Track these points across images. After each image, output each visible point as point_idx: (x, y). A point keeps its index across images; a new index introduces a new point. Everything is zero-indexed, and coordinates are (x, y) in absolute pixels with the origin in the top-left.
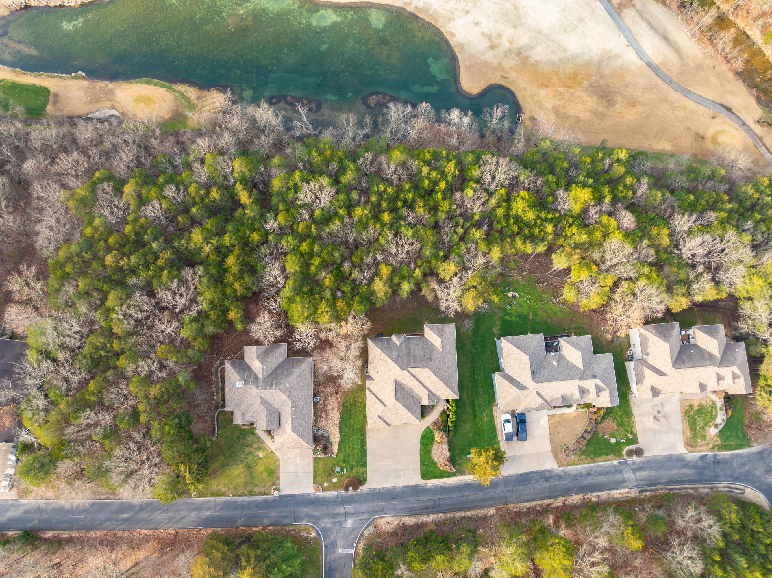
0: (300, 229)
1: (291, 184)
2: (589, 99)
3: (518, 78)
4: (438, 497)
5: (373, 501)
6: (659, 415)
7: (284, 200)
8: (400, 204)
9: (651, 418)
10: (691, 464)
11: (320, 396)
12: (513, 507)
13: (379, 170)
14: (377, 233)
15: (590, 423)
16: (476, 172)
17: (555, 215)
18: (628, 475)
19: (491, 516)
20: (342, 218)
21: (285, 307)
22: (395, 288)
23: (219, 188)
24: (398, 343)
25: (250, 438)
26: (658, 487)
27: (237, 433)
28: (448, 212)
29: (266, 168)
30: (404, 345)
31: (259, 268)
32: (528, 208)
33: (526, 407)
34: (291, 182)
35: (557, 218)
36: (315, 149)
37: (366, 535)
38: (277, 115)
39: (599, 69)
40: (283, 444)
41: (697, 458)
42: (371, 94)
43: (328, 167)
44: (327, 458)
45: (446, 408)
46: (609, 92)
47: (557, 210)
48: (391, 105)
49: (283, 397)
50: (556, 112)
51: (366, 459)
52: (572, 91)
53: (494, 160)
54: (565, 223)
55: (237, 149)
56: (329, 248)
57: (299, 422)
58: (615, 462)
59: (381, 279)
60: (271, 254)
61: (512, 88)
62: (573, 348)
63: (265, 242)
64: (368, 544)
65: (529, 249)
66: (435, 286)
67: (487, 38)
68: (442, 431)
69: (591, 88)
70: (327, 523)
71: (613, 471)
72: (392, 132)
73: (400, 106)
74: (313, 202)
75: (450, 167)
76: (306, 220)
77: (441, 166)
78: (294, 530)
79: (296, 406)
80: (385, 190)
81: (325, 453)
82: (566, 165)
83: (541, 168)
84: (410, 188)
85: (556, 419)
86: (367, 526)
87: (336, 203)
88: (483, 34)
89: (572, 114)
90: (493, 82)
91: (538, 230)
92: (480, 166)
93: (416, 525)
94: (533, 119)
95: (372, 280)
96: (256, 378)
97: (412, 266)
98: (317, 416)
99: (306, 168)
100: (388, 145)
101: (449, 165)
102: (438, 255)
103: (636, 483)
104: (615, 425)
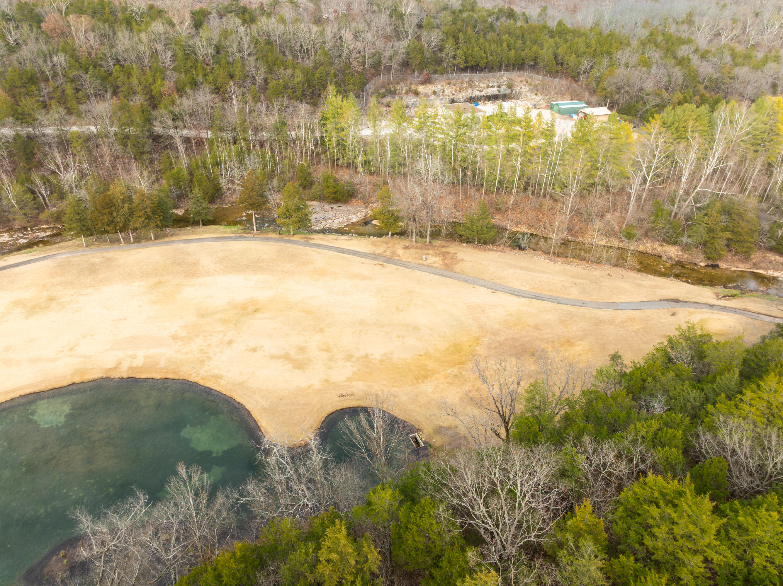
3: (370, 386)
39: (482, 328)
46: (522, 345)
67: (282, 360)
69: (493, 352)
88: (273, 357)
90: (330, 410)
94: (442, 430)
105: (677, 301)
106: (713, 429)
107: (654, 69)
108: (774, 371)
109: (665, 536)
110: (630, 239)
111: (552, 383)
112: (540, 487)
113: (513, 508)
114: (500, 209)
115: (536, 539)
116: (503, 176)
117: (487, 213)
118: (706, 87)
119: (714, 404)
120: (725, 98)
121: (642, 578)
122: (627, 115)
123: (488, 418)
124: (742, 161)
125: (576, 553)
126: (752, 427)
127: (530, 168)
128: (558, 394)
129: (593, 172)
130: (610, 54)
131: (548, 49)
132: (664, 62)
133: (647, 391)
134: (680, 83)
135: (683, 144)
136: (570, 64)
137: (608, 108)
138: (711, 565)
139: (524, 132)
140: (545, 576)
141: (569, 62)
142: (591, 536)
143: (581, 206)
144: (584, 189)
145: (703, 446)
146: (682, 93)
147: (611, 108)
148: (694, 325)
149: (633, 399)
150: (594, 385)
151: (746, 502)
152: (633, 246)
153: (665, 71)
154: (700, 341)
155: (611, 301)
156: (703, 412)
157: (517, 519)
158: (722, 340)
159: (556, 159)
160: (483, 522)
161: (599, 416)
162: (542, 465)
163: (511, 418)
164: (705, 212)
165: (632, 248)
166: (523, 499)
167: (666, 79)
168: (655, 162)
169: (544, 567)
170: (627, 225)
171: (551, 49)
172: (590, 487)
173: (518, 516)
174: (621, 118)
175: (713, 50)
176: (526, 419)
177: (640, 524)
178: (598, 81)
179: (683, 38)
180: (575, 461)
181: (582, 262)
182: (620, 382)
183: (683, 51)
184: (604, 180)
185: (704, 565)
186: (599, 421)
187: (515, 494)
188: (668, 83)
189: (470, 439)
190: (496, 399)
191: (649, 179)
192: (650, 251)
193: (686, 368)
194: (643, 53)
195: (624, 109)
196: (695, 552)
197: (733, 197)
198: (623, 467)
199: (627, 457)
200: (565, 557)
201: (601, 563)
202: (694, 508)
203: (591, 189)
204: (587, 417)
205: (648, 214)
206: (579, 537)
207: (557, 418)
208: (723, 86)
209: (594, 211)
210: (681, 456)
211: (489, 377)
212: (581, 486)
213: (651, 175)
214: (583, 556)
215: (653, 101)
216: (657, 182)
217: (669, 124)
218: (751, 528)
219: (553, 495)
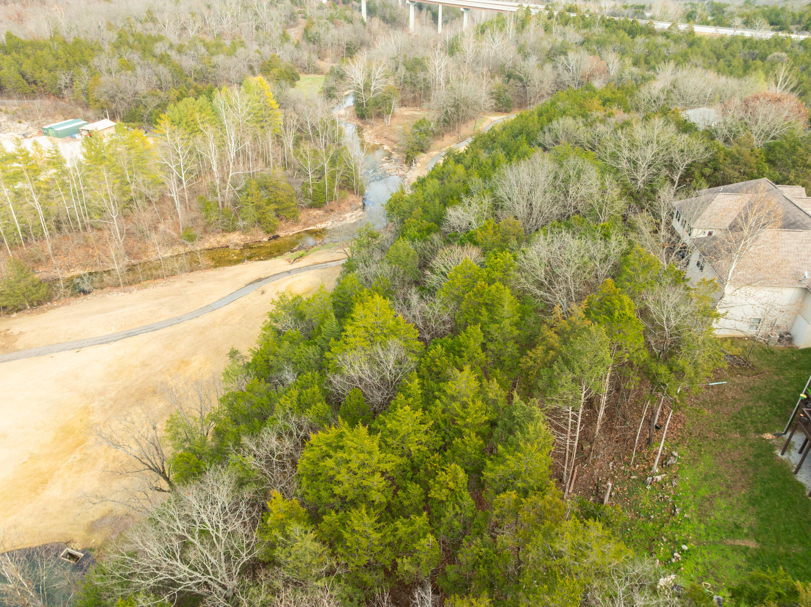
105: (260, 280)
106: (338, 370)
107: (139, 70)
108: (357, 301)
109: (347, 476)
110: (193, 241)
111: (187, 410)
112: (227, 509)
113: (213, 545)
114: (39, 260)
115: (249, 557)
116: (24, 222)
117: (26, 270)
118: (195, 79)
119: (329, 350)
120: (217, 86)
121: (348, 522)
122: (133, 122)
123: (140, 480)
124: (255, 139)
125: (289, 542)
126: (363, 352)
127: (53, 204)
128: (198, 415)
129: (126, 188)
130: (86, 63)
131: (9, 68)
132: (146, 62)
133: (274, 368)
134: (170, 80)
135: (199, 137)
136: (46, 81)
137: (110, 119)
138: (388, 475)
139: (26, 167)
140: (274, 582)
141: (42, 79)
142: (293, 519)
143: (130, 226)
144: (125, 208)
145: (337, 388)
146: (176, 89)
147: (113, 118)
148: (283, 293)
149: (267, 382)
150: (227, 389)
151: (386, 411)
152: (198, 246)
153: (150, 71)
154: (295, 305)
155: (203, 306)
156: (325, 362)
157: (222, 553)
158: (310, 296)
159: (79, 186)
160: (191, 579)
161: (246, 413)
162: (218, 489)
163: (165, 465)
164: (246, 192)
165: (198, 249)
166: (217, 531)
167: (155, 78)
168: (181, 160)
169: (269, 575)
170: (183, 229)
171: (12, 68)
172: (270, 479)
173: (221, 549)
174: (128, 126)
175: (186, 43)
176: (180, 456)
177: (325, 481)
178: (86, 93)
179: (153, 35)
180: (245, 465)
181: (158, 281)
182: (248, 374)
183: (159, 48)
184: (140, 193)
185: (384, 478)
186: (248, 418)
187: (208, 532)
188: (159, 82)
189: (133, 513)
190: (140, 457)
191: (183, 179)
192: (215, 245)
193: (295, 333)
194: (121, 57)
195: (127, 116)
196: (373, 473)
197: (263, 173)
198: (288, 443)
199: (286, 434)
200: (281, 553)
201: (312, 534)
202: (355, 440)
203: (131, 206)
204: (236, 421)
205: (198, 212)
206: (284, 527)
207: (210, 438)
208: (210, 76)
209: (144, 226)
210: (327, 406)
211: (120, 440)
212: (263, 484)
213: (183, 174)
214: (296, 541)
215: (152, 103)
216: (192, 178)
217: (178, 121)
218: (398, 428)
219: (243, 508)
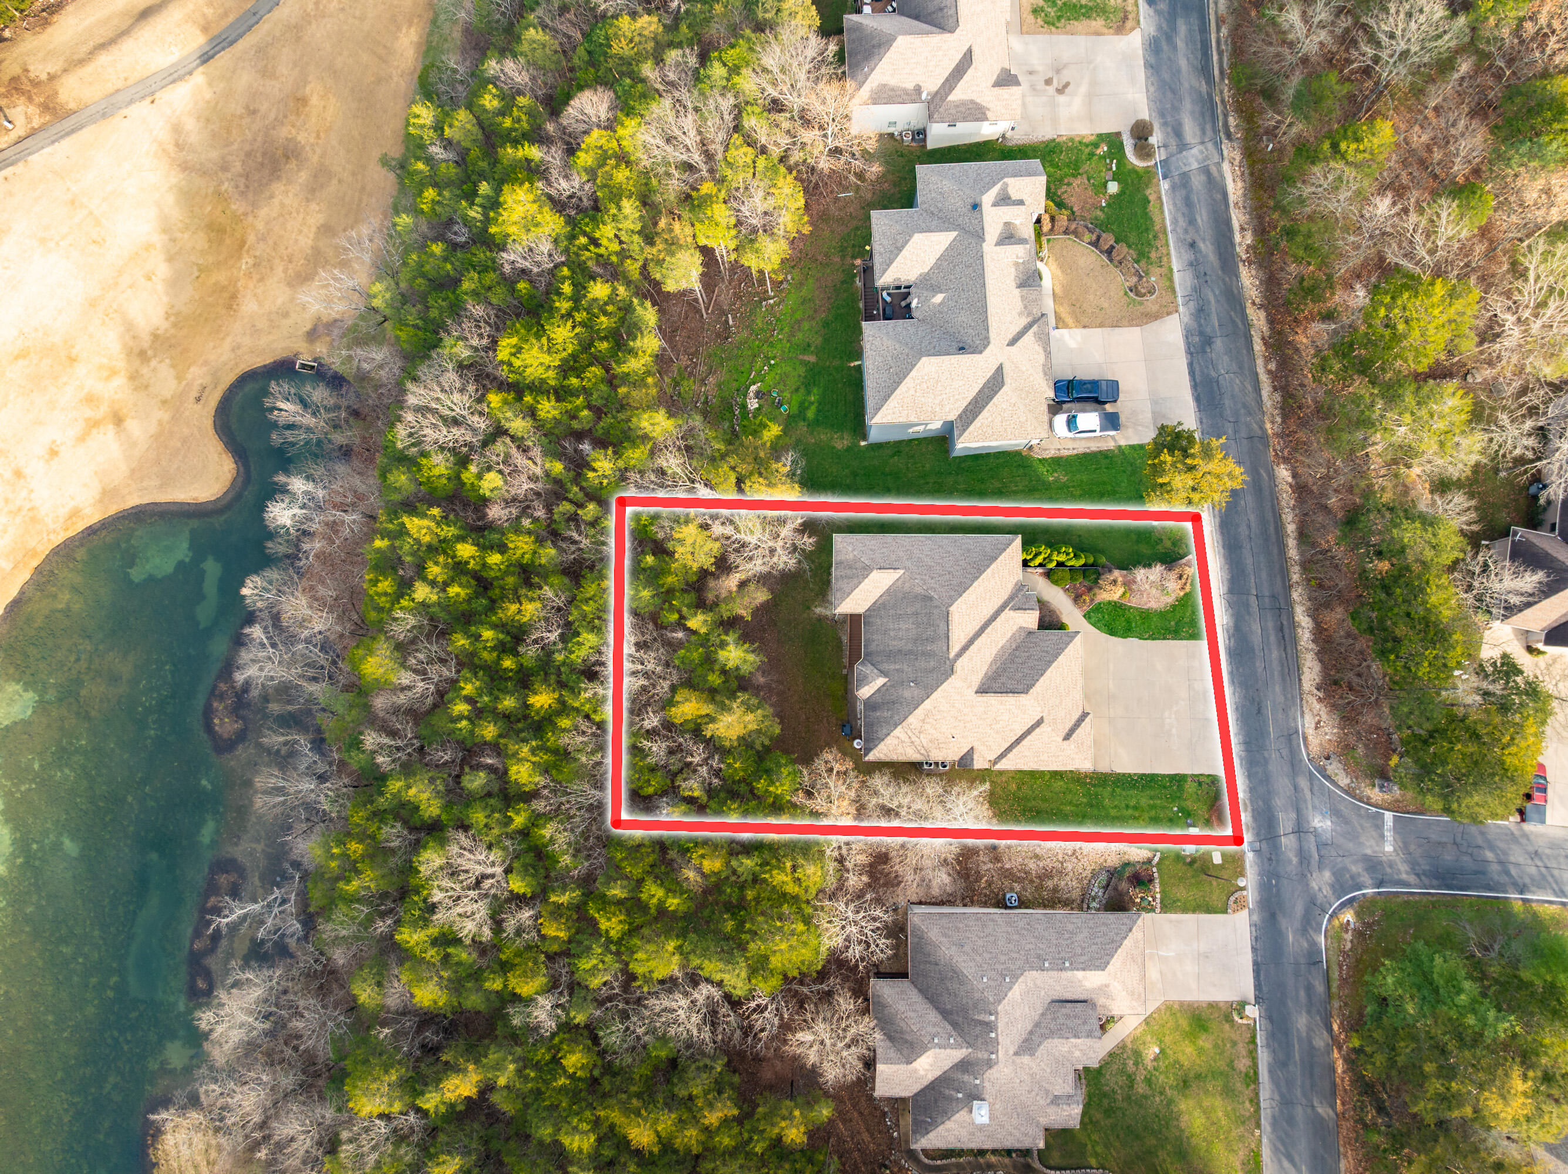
0: (562, 934)
1: (432, 954)
2: (276, 201)
3: (206, 363)
4: (1253, 601)
5: (1266, 761)
6: (1055, 81)
7: (476, 975)
8: (508, 663)
9: (1062, 99)
10: (1164, 25)
11: (1001, 889)
12: (1273, 422)
13: (415, 714)
14: (584, 725)
15: (1075, 233)
16: (439, 466)
17: (564, 278)
18: (1193, 159)
19: (1294, 477)
20: (537, 819)
21: (775, 982)
22: (734, 684)
23: (431, 1157)
24: (881, 681)
25: (1113, 1081)
26: (1218, 99)
27: (1098, 1116)
28: (540, 541)
29: (383, 1025)
30: (885, 666)
31: (663, 1054)
32: (544, 340)
33: (1041, 375)
34: (428, 956)
35: (573, 272)
36: (341, 885)
37: (1347, 781)
38: (236, 984)
39: (204, 173)
40: (1133, 994)
41: (1151, 12)
42: (209, 728)
43: (393, 851)
44: (1160, 876)
45: (1040, 570)
46: (264, 154)
47: (552, 272)
48: (240, 677)
49: (1016, 992)
50: (302, 278)
51: (1164, 776)
52: (251, 238)
53: (410, 417)
54: (587, 254)
55: (322, 1098)
56: (619, 856)
57: (1079, 951)
58: (1165, 186)
59: (712, 719)
60: (625, 1016)
61: (229, 378)
62: (904, 252)
63: (591, 1033)
64: (1372, 776)
65: (649, 343)
66: (731, 582)
67: (94, 431)
68: (1096, 581)
69: (250, 195)
70: (1321, 881)
71: (1184, 192)
72: (315, 679)
73: (245, 656)
74: (486, 896)
75: (421, 528)
76: (536, 917)
77: (414, 554)
78: (1340, 967)
79: (1039, 957)
80: (469, 700)
81: (1151, 880)
82: (437, 249)
83: (440, 308)
84: (468, 635)
85: (1064, 311)
86: (1328, 778)
87: (496, 831)
88: (82, 439)
89: (310, 242)
90: (208, 423)
91: (603, 319)
92: (424, 454)
93: (1321, 655)
94: (312, 335)
95: (713, 746)
96: (964, 1066)
97: (680, 635)
98: (1054, 900)
99: (391, 911)
100: (348, 688)
101: (413, 531)
102: (651, 568)
103: (1210, 145)
104: (1076, 182)
